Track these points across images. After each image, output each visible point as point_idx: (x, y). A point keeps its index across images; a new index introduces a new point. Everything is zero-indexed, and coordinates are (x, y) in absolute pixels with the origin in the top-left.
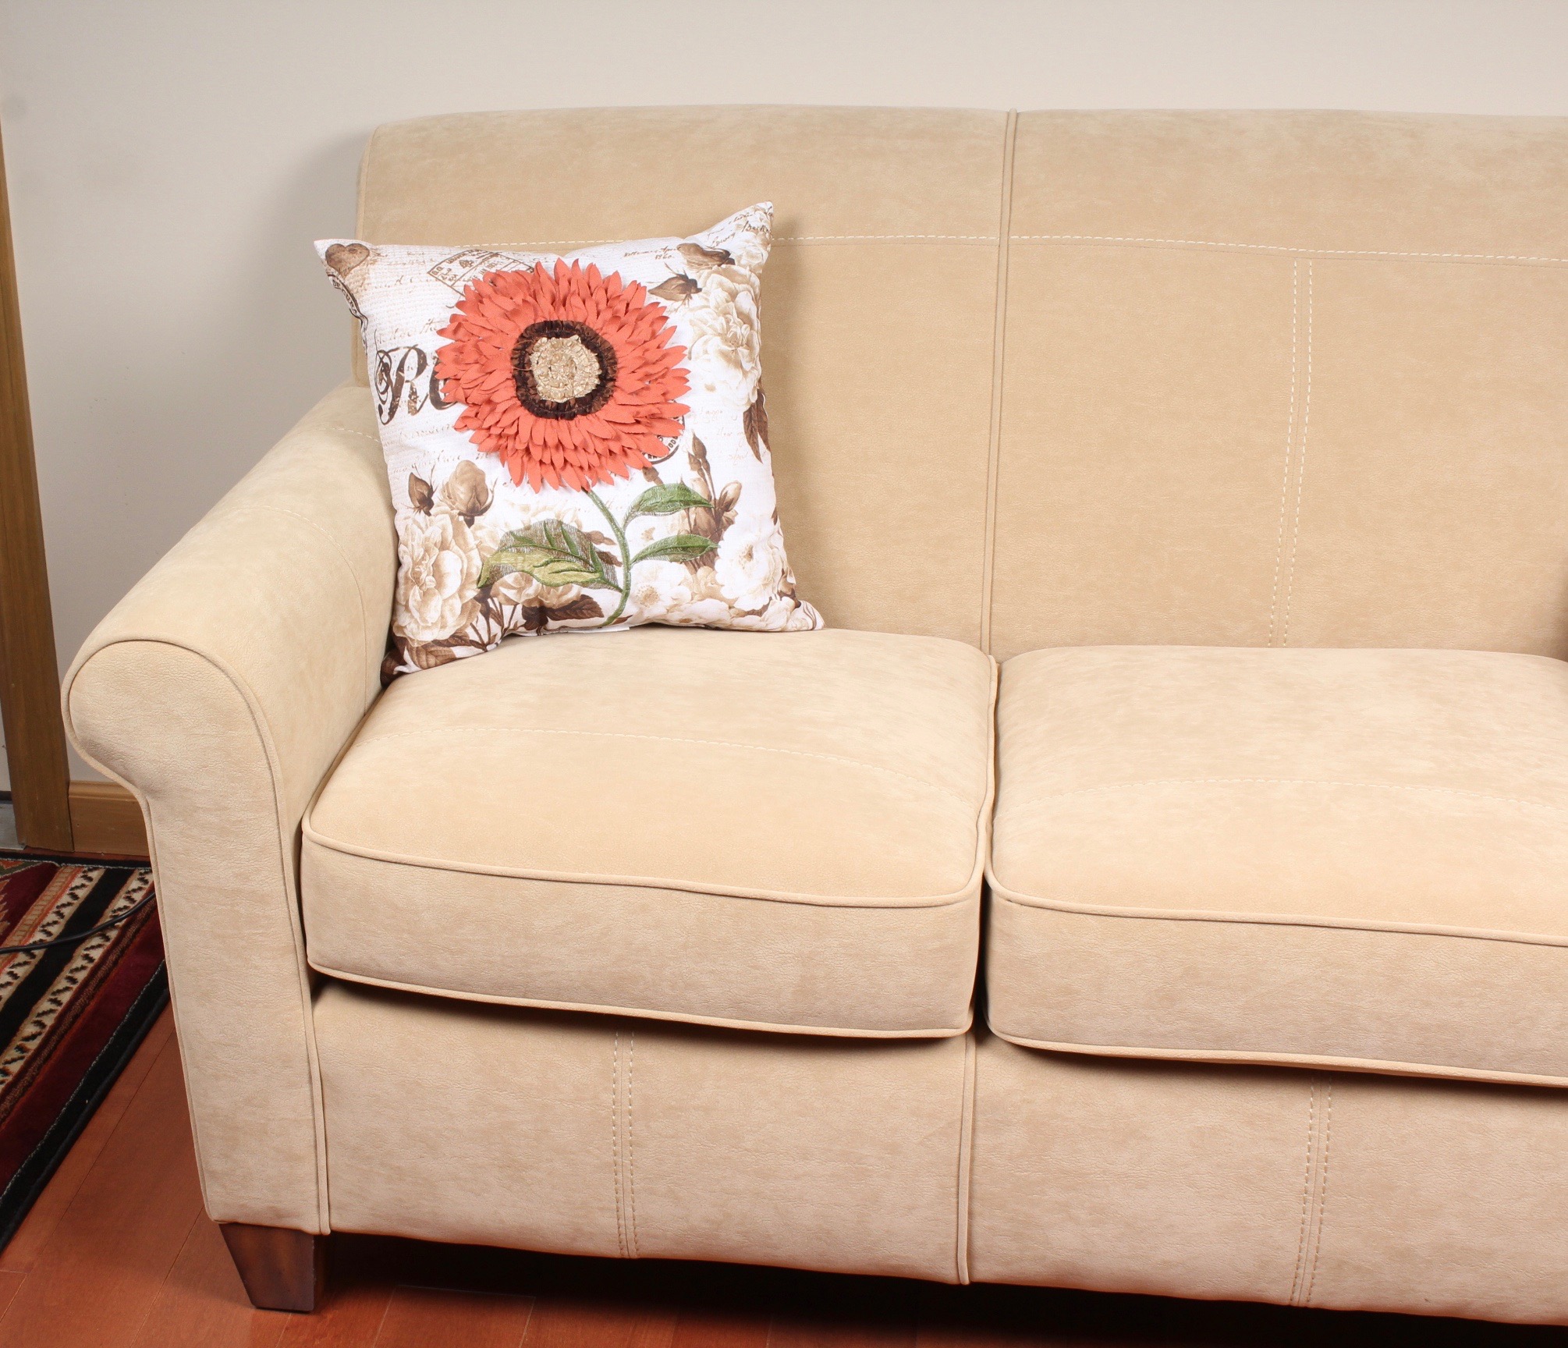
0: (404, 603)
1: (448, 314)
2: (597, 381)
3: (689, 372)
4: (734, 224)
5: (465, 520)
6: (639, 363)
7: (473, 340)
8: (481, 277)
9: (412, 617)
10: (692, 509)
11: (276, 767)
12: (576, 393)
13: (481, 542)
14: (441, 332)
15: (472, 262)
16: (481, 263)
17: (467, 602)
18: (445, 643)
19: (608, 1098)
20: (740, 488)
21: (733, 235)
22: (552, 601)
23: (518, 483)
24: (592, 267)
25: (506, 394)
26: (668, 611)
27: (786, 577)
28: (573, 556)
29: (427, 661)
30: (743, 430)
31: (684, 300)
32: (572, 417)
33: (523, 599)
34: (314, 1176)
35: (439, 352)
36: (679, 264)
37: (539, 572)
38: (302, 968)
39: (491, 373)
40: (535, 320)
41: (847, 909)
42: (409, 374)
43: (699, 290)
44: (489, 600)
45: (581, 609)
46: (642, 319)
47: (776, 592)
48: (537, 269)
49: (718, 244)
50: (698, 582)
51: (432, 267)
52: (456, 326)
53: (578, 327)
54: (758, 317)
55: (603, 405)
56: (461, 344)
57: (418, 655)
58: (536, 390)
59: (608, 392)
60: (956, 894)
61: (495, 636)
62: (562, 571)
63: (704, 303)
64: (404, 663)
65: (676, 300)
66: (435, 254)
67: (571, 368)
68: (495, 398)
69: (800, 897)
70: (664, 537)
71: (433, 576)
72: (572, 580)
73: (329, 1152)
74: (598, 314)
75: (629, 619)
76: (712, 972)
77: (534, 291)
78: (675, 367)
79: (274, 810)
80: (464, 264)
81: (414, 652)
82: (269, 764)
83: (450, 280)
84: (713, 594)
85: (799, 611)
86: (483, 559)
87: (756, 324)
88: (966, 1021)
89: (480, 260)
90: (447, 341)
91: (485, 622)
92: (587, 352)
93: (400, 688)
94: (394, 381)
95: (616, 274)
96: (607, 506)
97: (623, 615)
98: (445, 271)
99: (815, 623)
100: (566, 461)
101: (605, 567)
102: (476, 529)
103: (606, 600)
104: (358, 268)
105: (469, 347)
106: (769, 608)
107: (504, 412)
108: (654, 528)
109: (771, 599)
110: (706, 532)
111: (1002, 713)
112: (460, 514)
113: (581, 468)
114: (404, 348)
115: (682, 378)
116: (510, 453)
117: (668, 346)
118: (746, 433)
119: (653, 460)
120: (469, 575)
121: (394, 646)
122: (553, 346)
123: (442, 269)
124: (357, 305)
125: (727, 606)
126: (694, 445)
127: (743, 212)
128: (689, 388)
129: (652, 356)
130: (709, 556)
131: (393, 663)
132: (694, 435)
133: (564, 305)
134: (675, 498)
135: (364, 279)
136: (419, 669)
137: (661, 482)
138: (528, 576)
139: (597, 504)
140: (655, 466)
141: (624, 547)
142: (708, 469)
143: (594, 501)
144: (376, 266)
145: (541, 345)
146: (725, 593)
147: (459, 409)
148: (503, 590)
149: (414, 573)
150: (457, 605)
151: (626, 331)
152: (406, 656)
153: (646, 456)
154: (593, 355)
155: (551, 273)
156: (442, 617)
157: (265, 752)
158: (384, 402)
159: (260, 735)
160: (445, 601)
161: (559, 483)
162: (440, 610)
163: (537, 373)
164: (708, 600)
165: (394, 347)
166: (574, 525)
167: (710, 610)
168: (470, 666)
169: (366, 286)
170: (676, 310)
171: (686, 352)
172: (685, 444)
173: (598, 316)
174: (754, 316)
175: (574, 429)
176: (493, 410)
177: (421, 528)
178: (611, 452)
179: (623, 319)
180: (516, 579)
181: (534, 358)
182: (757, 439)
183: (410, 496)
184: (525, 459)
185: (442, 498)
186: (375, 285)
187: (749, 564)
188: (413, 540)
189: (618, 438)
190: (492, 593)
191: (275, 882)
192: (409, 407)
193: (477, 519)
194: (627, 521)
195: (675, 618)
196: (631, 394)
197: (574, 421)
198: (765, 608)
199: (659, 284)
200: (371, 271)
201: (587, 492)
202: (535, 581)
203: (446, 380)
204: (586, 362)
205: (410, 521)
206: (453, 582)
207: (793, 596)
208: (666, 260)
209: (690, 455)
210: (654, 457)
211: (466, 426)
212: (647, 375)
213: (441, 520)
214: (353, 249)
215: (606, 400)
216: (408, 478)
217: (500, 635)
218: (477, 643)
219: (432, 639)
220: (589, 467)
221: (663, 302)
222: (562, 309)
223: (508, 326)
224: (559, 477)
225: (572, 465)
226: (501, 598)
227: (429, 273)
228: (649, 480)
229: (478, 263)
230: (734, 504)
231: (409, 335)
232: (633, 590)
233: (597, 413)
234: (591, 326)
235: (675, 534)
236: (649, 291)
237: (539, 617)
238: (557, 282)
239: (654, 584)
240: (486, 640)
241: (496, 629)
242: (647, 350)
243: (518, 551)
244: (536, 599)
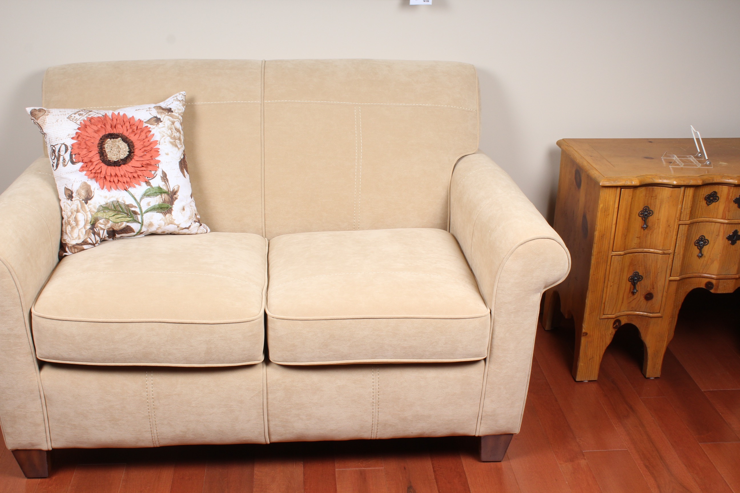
0: (65, 231)
1: (75, 132)
2: (128, 153)
3: (159, 149)
4: (172, 99)
5: (85, 202)
6: (142, 146)
7: (84, 140)
8: (86, 119)
9: (68, 236)
10: (163, 195)
11: (21, 291)
12: (121, 157)
13: (91, 209)
14: (73, 138)
15: (83, 114)
16: (86, 114)
17: (87, 230)
18: (80, 244)
19: (145, 394)
20: (179, 187)
21: (172, 103)
22: (117, 228)
23: (102, 189)
24: (124, 115)
25: (96, 159)
26: (157, 229)
27: (196, 216)
28: (123, 212)
29: (74, 251)
30: (179, 168)
31: (156, 125)
32: (120, 166)
33: (107, 228)
34: (44, 430)
35: (72, 145)
36: (155, 113)
37: (112, 218)
38: (35, 359)
39: (91, 152)
40: (105, 133)
41: (220, 325)
42: (62, 153)
43: (161, 121)
44: (95, 229)
45: (127, 230)
46: (142, 132)
47: (193, 221)
48: (105, 116)
49: (167, 106)
50: (166, 219)
51: (68, 116)
52: (78, 136)
53: (120, 135)
54: (182, 130)
55: (130, 161)
56: (80, 142)
57: (71, 249)
58: (107, 157)
59: (132, 156)
60: (256, 317)
61: (98, 241)
62: (120, 218)
63: (163, 126)
64: (66, 252)
65: (154, 125)
66: (69, 112)
67: (119, 149)
68: (93, 160)
69: (204, 322)
70: (154, 205)
71: (75, 222)
72: (123, 221)
73: (49, 421)
74: (127, 130)
75: (144, 233)
76: (177, 349)
77: (105, 124)
78: (155, 148)
79: (21, 306)
80: (80, 115)
81: (70, 248)
82: (18, 290)
83: (75, 120)
84: (172, 223)
85: (202, 227)
86: (92, 215)
87: (181, 132)
88: (262, 358)
89: (85, 113)
90: (75, 141)
91: (94, 236)
92: (124, 143)
93: (65, 261)
94: (57, 156)
95: (133, 117)
96: (134, 195)
97: (142, 231)
98: (73, 117)
99: (207, 231)
100: (118, 181)
101: (134, 216)
102: (89, 205)
103: (136, 227)
104: (42, 117)
105: (83, 143)
106: (191, 226)
107: (96, 165)
108: (150, 202)
109: (191, 223)
110: (168, 202)
111: (270, 257)
112: (83, 200)
113: (124, 183)
114: (60, 144)
115: (157, 151)
116: (99, 178)
117: (152, 141)
118: (180, 168)
119: (149, 179)
120: (87, 221)
121: (63, 246)
122: (112, 142)
123: (72, 116)
124: (42, 130)
125: (177, 226)
126: (162, 173)
127: (175, 95)
128: (160, 154)
129: (146, 144)
130: (170, 210)
131: (63, 252)
132: (162, 170)
133: (115, 128)
134: (157, 191)
135: (44, 121)
136: (71, 254)
137: (152, 186)
138: (108, 220)
139: (130, 195)
140: (150, 181)
141: (140, 208)
142: (168, 181)
143: (129, 193)
144: (48, 116)
145: (108, 142)
146: (176, 222)
147: (80, 164)
148: (99, 225)
149: (68, 221)
150: (84, 231)
151: (137, 136)
152: (67, 249)
153: (146, 178)
154: (126, 144)
155: (111, 117)
156: (79, 235)
157: (16, 286)
158: (54, 163)
159: (14, 280)
160: (79, 230)
161: (117, 188)
162: (77, 233)
163: (107, 151)
164: (170, 225)
165: (56, 144)
166: (123, 202)
167: (171, 228)
168: (90, 252)
169: (45, 123)
170: (154, 128)
171: (158, 142)
172: (159, 173)
173: (127, 131)
174: (181, 130)
175: (121, 170)
176: (92, 164)
177: (69, 206)
178: (134, 177)
179: (136, 132)
180: (104, 221)
181: (106, 146)
182: (184, 170)
183: (65, 194)
184: (104, 180)
185: (76, 195)
186: (49, 123)
187: (183, 212)
188: (67, 210)
189: (136, 172)
190: (95, 226)
191: (23, 330)
192: (63, 164)
193: (89, 201)
194: (141, 200)
195: (159, 231)
196: (140, 157)
197: (120, 167)
198: (190, 226)
199: (148, 120)
200: (47, 118)
201: (126, 191)
202: (110, 222)
203: (75, 154)
204: (124, 147)
205: (65, 203)
206: (82, 223)
207: (199, 222)
208: (150, 112)
209: (161, 177)
210: (149, 178)
211: (83, 170)
212: (145, 151)
213: (76, 202)
214: (40, 110)
215: (131, 159)
216: (64, 188)
217: (99, 240)
218: (91, 243)
219: (76, 243)
220: (127, 182)
221: (149, 126)
222: (115, 129)
223: (96, 135)
224: (117, 186)
225: (121, 182)
226: (99, 228)
227: (67, 118)
228: (148, 186)
229: (85, 114)
230: (177, 193)
231: (61, 140)
232: (145, 223)
233: (129, 164)
234: (125, 135)
235: (157, 203)
236: (145, 122)
237: (113, 234)
238: (112, 120)
239: (152, 221)
240: (95, 242)
241: (98, 238)
242: (144, 142)
243: (104, 212)
244: (111, 227)
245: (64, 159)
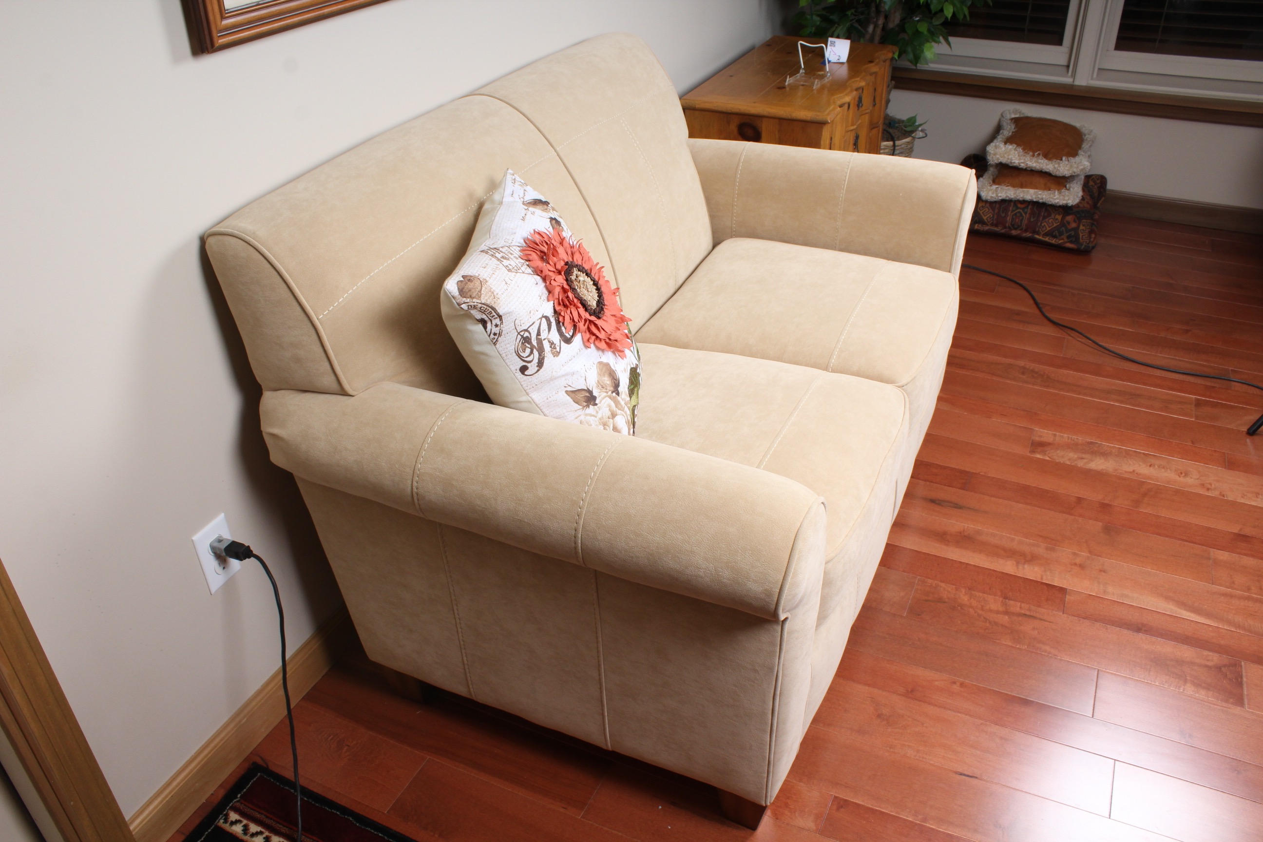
2: (595, 287)
5: (616, 394)
7: (560, 295)
12: (596, 298)
15: (504, 256)
24: (539, 231)
42: (543, 334)
43: (560, 222)
46: (573, 247)
56: (558, 301)
59: (601, 290)
67: (586, 286)
83: (518, 270)
98: (510, 266)
102: (622, 395)
104: (483, 289)
112: (612, 393)
114: (538, 320)
120: (629, 422)
122: (575, 279)
135: (493, 293)
144: (488, 282)
147: (578, 337)
158: (534, 361)
165: (531, 324)
169: (497, 296)
170: (567, 236)
173: (567, 254)
175: (608, 317)
177: (594, 416)
181: (577, 290)
183: (577, 403)
185: (599, 391)
186: (501, 292)
192: (553, 353)
193: (619, 389)
200: (490, 286)
205: (582, 417)
213: (604, 403)
214: (468, 279)
215: (603, 294)
216: (566, 395)
231: (537, 311)
234: (571, 261)
245: (552, 344)
